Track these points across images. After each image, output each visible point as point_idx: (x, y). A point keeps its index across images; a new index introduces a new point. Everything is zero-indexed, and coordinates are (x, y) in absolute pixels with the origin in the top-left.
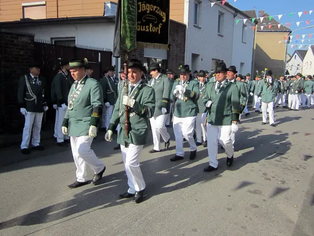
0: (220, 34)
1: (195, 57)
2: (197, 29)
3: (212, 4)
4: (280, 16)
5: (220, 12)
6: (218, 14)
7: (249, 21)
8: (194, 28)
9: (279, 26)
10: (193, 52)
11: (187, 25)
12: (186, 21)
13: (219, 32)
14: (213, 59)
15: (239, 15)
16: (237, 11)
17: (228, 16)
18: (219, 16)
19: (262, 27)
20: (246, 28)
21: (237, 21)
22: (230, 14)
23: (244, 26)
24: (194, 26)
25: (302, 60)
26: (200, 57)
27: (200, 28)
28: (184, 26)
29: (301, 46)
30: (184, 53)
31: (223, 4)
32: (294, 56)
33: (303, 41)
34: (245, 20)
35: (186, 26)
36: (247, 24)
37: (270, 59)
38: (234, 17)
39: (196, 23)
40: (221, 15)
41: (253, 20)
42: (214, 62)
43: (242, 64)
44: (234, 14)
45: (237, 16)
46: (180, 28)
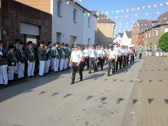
0: (75, 21)
1: (59, 34)
2: (59, 17)
3: (68, 3)
4: (107, 13)
5: (74, 9)
6: (73, 10)
7: (91, 15)
8: (57, 16)
9: (107, 18)
10: (57, 32)
11: (53, 14)
12: (52, 13)
14: (71, 36)
15: (86, 11)
16: (84, 9)
17: (79, 12)
18: (74, 11)
19: (99, 19)
21: (84, 14)
22: (81, 10)
23: (89, 18)
24: (57, 15)
25: (122, 38)
26: (62, 35)
27: (62, 17)
28: (51, 15)
29: (120, 30)
30: (51, 32)
31: (74, 3)
32: (118, 36)
33: (120, 27)
34: (89, 14)
35: (52, 15)
37: (105, 37)
38: (83, 12)
39: (59, 14)
40: (75, 11)
41: (93, 14)
42: (72, 38)
43: (89, 39)
44: (83, 11)
45: (84, 12)
46: (48, 16)
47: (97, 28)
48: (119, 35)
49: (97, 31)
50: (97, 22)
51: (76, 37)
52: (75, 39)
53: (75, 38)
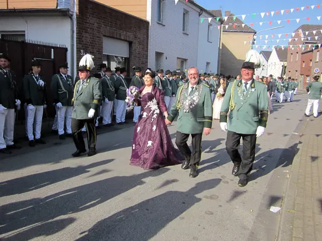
0: (185, 32)
1: (159, 55)
2: (160, 26)
4: (243, 17)
5: (184, 9)
6: (182, 12)
7: (214, 20)
8: (157, 25)
9: (243, 25)
10: (157, 51)
11: (150, 22)
12: (148, 18)
13: (183, 30)
14: (178, 58)
15: (204, 13)
16: (202, 9)
17: (193, 14)
18: (184, 14)
19: (227, 27)
20: (211, 27)
21: (202, 19)
22: (195, 12)
23: (210, 25)
25: (267, 61)
26: (164, 56)
27: (164, 26)
29: (265, 46)
30: (147, 51)
33: (266, 41)
34: (210, 19)
35: (148, 23)
36: (212, 23)
37: (236, 59)
38: (200, 15)
39: (159, 20)
41: (218, 19)
42: (179, 61)
43: (208, 64)
44: (199, 13)
45: (202, 14)
46: (142, 24)
47: (222, 44)
48: (262, 55)
49: (221, 48)
50: (222, 30)
51: (186, 60)
52: (184, 63)
53: (183, 61)
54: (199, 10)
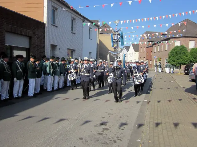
0: (73, 32)
1: (53, 47)
2: (54, 27)
4: (110, 23)
5: (72, 17)
6: (71, 19)
7: (92, 24)
8: (51, 26)
9: (111, 29)
10: (52, 44)
11: (46, 23)
12: (45, 21)
13: (72, 30)
14: (68, 49)
15: (86, 21)
16: (85, 18)
17: (78, 21)
19: (101, 29)
21: (84, 24)
23: (90, 29)
25: (128, 52)
26: (58, 47)
27: (57, 27)
30: (44, 44)
34: (89, 24)
35: (45, 24)
36: (91, 27)
38: (83, 22)
39: (54, 23)
40: (73, 20)
41: (94, 24)
42: (70, 51)
43: (90, 53)
45: (84, 21)
46: (42, 25)
47: (100, 40)
48: (124, 48)
49: (99, 43)
50: (99, 33)
51: (74, 50)
52: (73, 52)
53: (73, 51)
54: (83, 19)
